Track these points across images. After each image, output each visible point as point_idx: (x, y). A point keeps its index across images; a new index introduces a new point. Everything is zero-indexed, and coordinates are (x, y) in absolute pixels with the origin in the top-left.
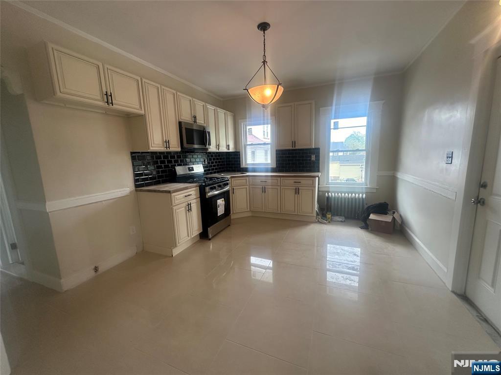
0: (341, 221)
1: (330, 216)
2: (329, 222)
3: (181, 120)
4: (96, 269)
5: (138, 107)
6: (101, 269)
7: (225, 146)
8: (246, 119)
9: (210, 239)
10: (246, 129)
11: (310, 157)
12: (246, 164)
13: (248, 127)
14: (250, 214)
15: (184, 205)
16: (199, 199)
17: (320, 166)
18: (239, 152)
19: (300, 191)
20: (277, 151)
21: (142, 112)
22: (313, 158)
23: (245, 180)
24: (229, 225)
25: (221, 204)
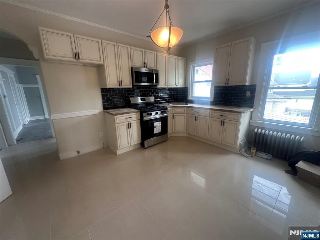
0: (267, 159)
1: (254, 151)
2: (252, 156)
3: (132, 66)
4: (78, 152)
5: (99, 60)
6: (81, 153)
7: (175, 84)
8: (195, 61)
9: (145, 148)
10: (194, 69)
11: (246, 93)
12: (192, 97)
13: (196, 68)
14: (186, 135)
15: (126, 123)
16: (140, 121)
17: (254, 102)
18: (187, 88)
19: (225, 124)
20: (215, 87)
21: (102, 63)
22: (248, 94)
23: (184, 110)
24: (166, 141)
25: (157, 126)
